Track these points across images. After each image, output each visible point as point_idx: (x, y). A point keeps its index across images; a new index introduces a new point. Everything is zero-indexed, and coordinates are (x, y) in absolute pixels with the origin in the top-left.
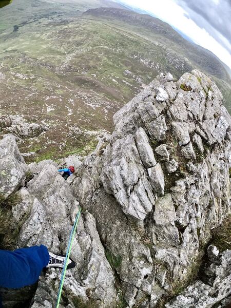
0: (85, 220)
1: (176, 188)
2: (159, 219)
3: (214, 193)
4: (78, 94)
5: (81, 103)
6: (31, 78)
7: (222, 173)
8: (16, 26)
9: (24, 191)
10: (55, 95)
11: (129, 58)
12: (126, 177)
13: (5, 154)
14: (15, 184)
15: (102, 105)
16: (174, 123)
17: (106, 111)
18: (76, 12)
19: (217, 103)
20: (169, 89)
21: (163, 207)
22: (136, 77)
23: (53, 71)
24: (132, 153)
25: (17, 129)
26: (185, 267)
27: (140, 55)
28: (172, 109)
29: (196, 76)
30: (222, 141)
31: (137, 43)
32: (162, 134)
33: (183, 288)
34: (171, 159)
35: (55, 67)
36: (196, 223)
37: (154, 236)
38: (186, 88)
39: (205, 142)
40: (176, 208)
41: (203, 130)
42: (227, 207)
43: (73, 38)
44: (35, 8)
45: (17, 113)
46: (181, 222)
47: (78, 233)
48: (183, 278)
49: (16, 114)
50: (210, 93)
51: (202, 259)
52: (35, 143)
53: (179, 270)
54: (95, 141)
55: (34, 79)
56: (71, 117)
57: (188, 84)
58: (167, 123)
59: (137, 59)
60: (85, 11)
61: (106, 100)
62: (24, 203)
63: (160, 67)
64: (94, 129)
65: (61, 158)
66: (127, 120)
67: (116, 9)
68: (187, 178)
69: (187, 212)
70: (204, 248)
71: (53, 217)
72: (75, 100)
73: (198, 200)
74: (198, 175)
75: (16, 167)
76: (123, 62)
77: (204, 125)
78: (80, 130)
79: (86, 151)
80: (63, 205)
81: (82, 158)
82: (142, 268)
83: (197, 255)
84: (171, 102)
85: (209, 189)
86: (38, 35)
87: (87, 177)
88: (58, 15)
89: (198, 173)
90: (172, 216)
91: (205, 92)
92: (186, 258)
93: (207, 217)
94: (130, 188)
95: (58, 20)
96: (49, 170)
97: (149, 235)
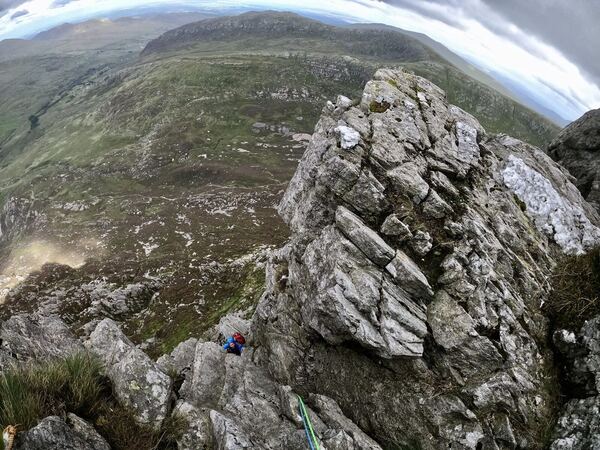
0: (317, 410)
1: (446, 275)
2: (448, 340)
3: (512, 248)
4: (188, 201)
5: (199, 215)
6: (94, 204)
7: (506, 212)
8: (32, 116)
9: (184, 408)
10: (148, 219)
11: (252, 101)
12: (357, 297)
13: (122, 351)
14: (163, 399)
15: (239, 202)
16: (390, 173)
17: (251, 211)
18: (127, 56)
19: (439, 106)
20: (355, 121)
21: (442, 317)
22: (277, 128)
23: (128, 177)
24: (346, 253)
25: (104, 306)
26: (535, 393)
27: (266, 87)
28: (376, 151)
29: (386, 79)
30: (479, 162)
31: (253, 69)
32: (379, 199)
33: (552, 428)
34: (414, 233)
35: (129, 168)
36: (511, 312)
37: (454, 372)
38: (380, 107)
39: (453, 176)
40: (465, 305)
41: (441, 160)
42: (546, 259)
43: (141, 106)
44: (54, 73)
45: (92, 277)
46: (485, 322)
47: (320, 437)
48: (542, 413)
49: (90, 280)
50: (421, 96)
51: (555, 364)
52: (148, 320)
53: (527, 403)
54: (256, 272)
55: (100, 203)
56: (194, 247)
57: (379, 100)
58: (378, 178)
59: (264, 96)
60: (143, 48)
61: (243, 190)
62: (196, 428)
63: (309, 91)
64: (245, 252)
65: (206, 328)
66: (308, 205)
67: (193, 24)
68: (456, 249)
69: (486, 303)
70: (548, 345)
71: (258, 432)
72: (187, 214)
73: (492, 273)
74: (472, 234)
75: (153, 368)
76: (243, 112)
77: (438, 152)
78: (219, 265)
79: (248, 298)
80: (264, 402)
81: (245, 312)
82: (464, 437)
83: (541, 361)
84: (368, 140)
85: (500, 246)
86: (78, 122)
87: (277, 338)
88: (98, 72)
89: (469, 231)
90: (467, 323)
91: (413, 98)
92: (527, 376)
93: (523, 292)
94: (373, 312)
95: (102, 81)
96: (208, 353)
97: (445, 375)
